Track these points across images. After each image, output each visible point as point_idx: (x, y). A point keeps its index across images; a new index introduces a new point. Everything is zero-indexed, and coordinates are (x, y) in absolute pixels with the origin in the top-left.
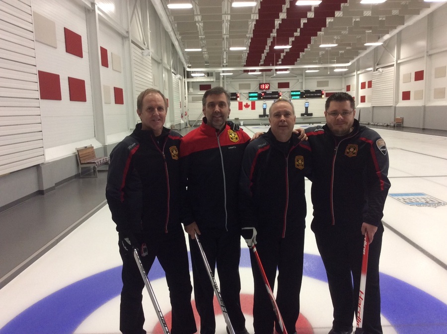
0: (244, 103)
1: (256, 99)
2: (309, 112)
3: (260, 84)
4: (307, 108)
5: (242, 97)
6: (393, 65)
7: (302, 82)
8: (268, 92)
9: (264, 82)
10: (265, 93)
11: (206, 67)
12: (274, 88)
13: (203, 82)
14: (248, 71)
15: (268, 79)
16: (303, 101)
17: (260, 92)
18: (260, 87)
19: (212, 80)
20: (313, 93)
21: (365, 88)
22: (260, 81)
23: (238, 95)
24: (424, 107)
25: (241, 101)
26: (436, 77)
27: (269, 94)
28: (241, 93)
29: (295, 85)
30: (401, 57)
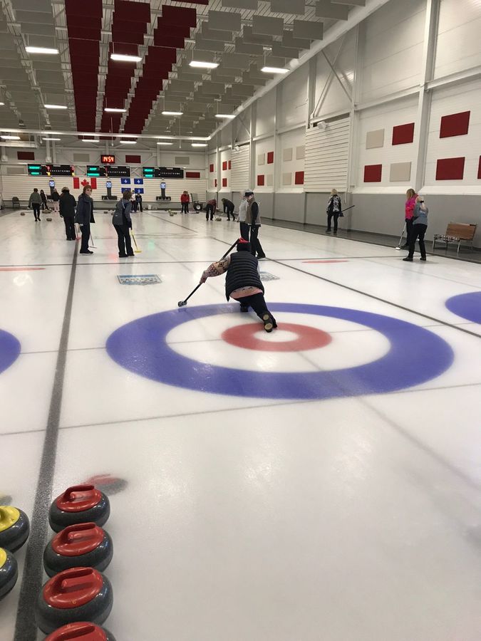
0: (81, 180)
1: (98, 174)
2: (166, 195)
3: (102, 156)
4: (163, 190)
5: (78, 171)
6: (249, 143)
7: (156, 157)
8: (113, 166)
9: (108, 154)
10: (109, 168)
11: (21, 127)
12: (121, 162)
13: (22, 148)
14: (81, 137)
15: (113, 151)
16: (158, 181)
17: (102, 166)
18: (102, 159)
19: (33, 146)
20: (170, 171)
21: (226, 169)
22: (101, 151)
23: (73, 169)
24: (274, 194)
25: (77, 176)
26: (284, 161)
27: (114, 169)
28: (76, 166)
29: (148, 161)
30: (257, 135)
